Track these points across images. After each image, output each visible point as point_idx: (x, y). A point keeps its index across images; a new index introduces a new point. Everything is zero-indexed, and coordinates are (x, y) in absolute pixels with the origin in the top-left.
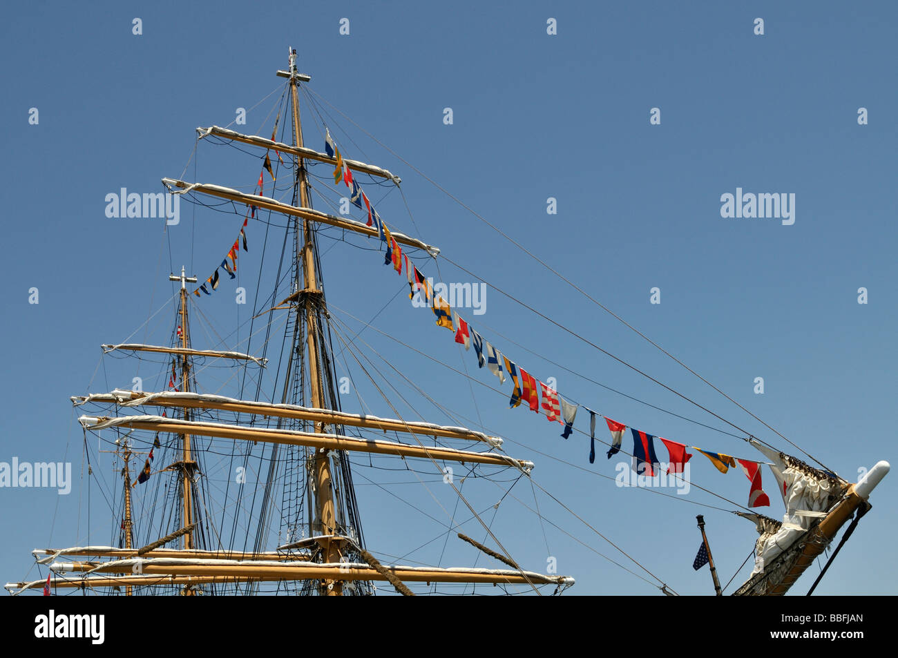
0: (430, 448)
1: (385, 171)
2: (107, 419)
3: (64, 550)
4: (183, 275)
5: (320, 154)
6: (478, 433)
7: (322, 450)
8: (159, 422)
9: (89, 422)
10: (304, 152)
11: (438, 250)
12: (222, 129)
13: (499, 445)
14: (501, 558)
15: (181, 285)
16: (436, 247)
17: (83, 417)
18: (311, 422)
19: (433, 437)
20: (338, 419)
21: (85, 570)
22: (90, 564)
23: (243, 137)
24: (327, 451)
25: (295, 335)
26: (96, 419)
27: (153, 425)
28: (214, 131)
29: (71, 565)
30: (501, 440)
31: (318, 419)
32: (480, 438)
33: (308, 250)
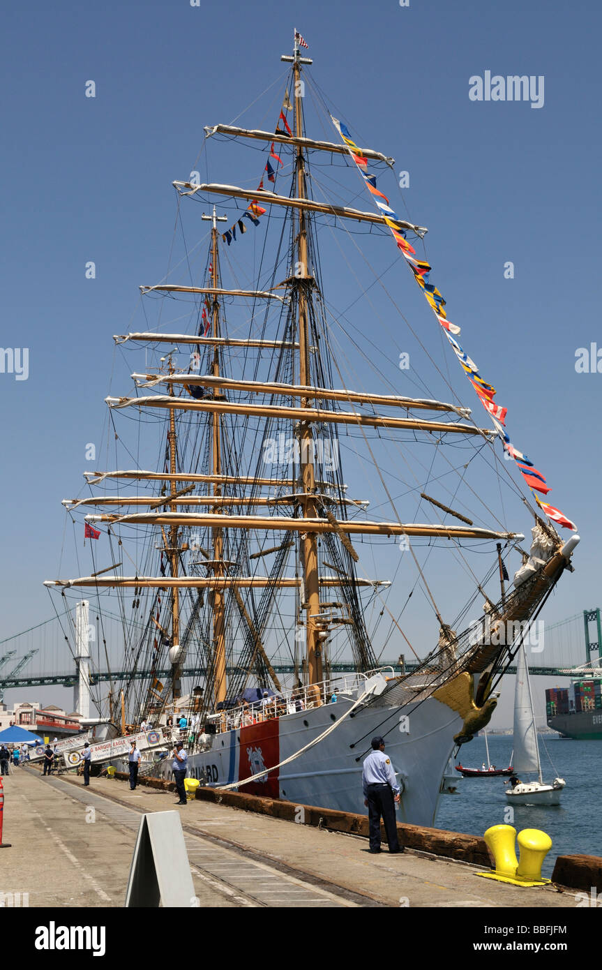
0: (402, 419)
1: (379, 154)
2: (127, 400)
3: (110, 473)
4: (214, 215)
5: (317, 142)
6: (447, 405)
7: (304, 423)
8: (168, 401)
9: (113, 402)
10: (301, 142)
11: (426, 229)
12: (226, 126)
13: (467, 415)
14: (458, 516)
15: (212, 224)
16: (424, 227)
17: (109, 398)
18: (298, 397)
19: (406, 408)
20: (321, 395)
21: (110, 520)
22: (114, 516)
23: (246, 133)
24: (308, 423)
25: (288, 316)
26: (118, 400)
27: (163, 404)
28: (219, 129)
29: (100, 517)
30: (469, 410)
31: (302, 395)
32: (449, 409)
33: (302, 237)
